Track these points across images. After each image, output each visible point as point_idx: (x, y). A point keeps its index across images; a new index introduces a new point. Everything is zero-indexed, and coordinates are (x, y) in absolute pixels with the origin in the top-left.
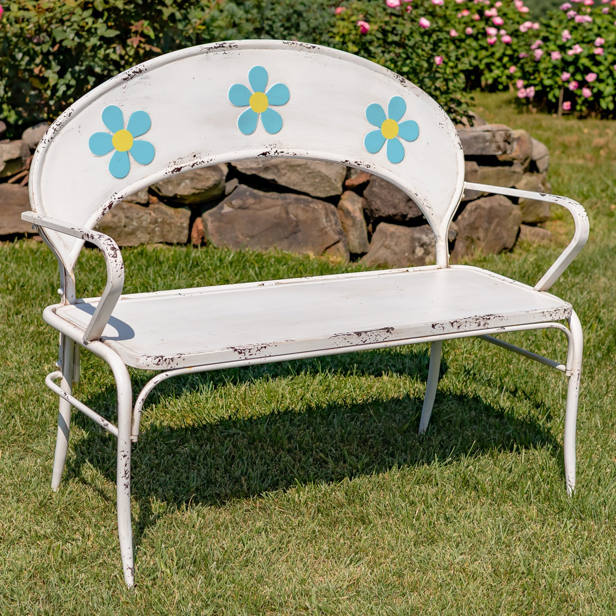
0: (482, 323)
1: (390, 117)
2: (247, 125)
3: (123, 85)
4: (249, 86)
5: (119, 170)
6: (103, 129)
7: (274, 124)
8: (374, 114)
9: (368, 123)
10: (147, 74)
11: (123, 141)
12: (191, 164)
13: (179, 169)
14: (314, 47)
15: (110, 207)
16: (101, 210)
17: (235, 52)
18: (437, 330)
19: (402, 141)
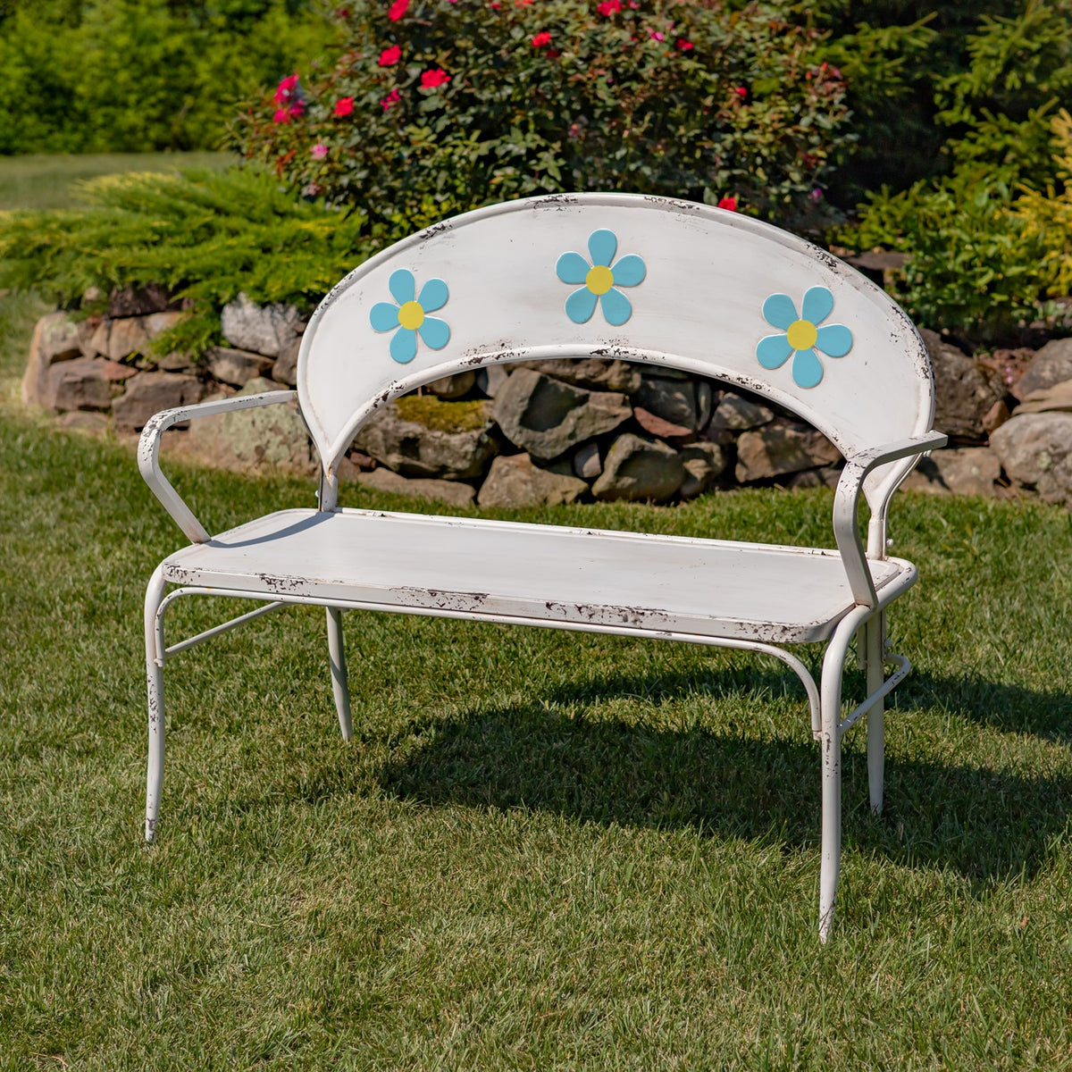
0: (631, 618)
1: (804, 318)
2: (579, 310)
3: (421, 245)
4: (587, 257)
5: (402, 352)
6: (388, 298)
7: (620, 313)
8: (778, 309)
9: (765, 323)
10: (453, 232)
11: (411, 316)
12: (496, 354)
13: (479, 361)
14: (690, 207)
15: (385, 398)
16: (373, 401)
17: (574, 208)
18: (553, 613)
19: (822, 356)
